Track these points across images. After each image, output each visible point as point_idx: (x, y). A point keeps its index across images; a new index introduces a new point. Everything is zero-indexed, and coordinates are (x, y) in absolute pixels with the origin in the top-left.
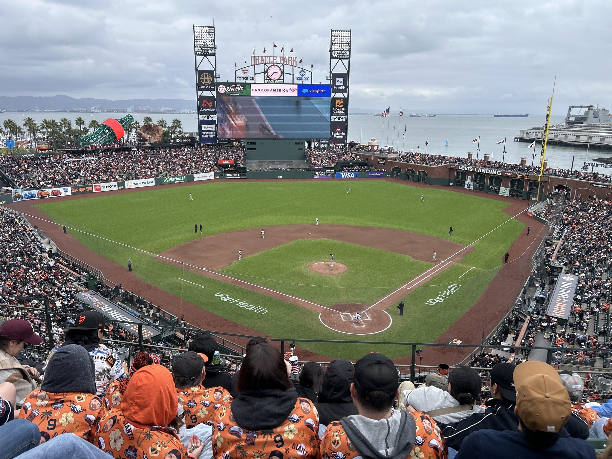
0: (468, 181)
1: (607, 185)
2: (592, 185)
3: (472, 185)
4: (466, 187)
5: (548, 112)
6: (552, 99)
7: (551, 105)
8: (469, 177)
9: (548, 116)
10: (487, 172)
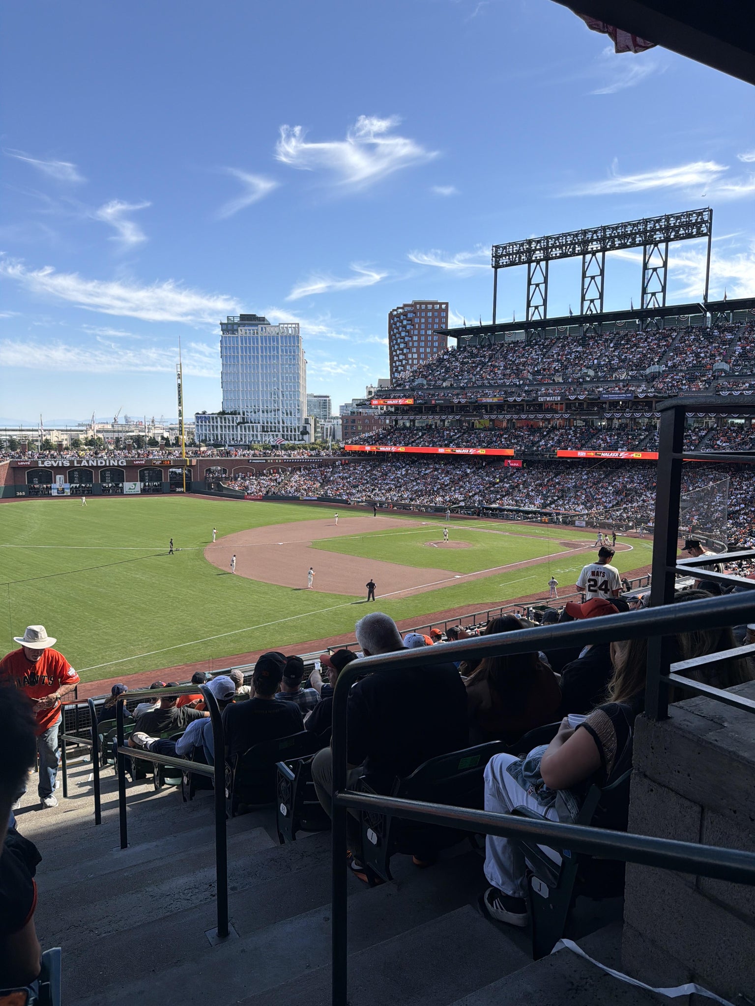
0: (58, 484)
1: (266, 460)
2: (250, 461)
3: (67, 489)
4: (54, 493)
5: (179, 380)
6: (181, 364)
7: (181, 372)
8: (58, 477)
9: (180, 386)
10: (99, 464)
